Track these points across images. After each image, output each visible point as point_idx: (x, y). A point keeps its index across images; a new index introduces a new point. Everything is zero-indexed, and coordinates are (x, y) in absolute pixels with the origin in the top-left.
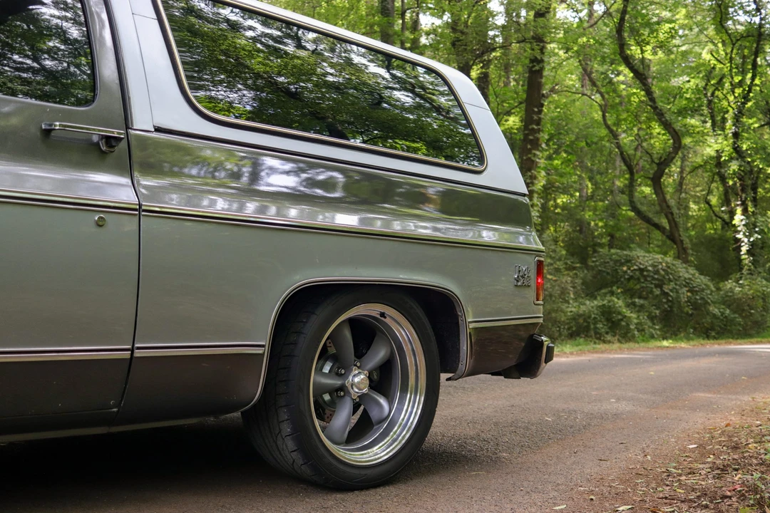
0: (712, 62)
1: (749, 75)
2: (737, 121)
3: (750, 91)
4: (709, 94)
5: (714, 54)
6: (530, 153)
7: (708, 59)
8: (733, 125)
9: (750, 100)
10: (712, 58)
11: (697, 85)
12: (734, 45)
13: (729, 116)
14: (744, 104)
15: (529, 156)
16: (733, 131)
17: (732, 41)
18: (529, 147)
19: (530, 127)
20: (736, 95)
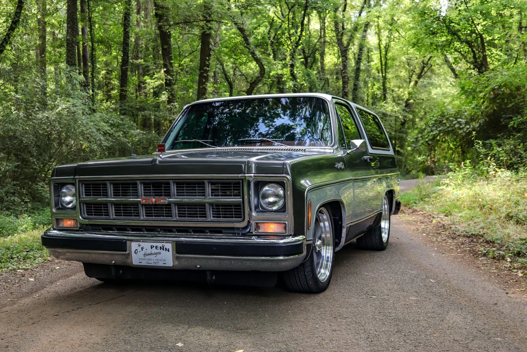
0: (275, 18)
1: (299, 30)
2: (293, 57)
3: (300, 39)
4: (272, 38)
5: (276, 14)
6: (205, 84)
7: (272, 16)
8: (291, 60)
9: (300, 45)
10: (275, 16)
11: (264, 32)
12: (290, 10)
13: (288, 54)
14: (297, 47)
15: (204, 86)
16: (291, 63)
17: (289, 8)
18: (204, 80)
19: (205, 68)
20: (292, 41)
